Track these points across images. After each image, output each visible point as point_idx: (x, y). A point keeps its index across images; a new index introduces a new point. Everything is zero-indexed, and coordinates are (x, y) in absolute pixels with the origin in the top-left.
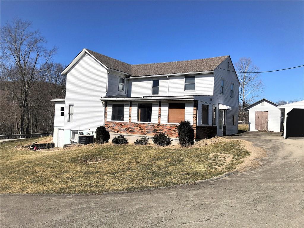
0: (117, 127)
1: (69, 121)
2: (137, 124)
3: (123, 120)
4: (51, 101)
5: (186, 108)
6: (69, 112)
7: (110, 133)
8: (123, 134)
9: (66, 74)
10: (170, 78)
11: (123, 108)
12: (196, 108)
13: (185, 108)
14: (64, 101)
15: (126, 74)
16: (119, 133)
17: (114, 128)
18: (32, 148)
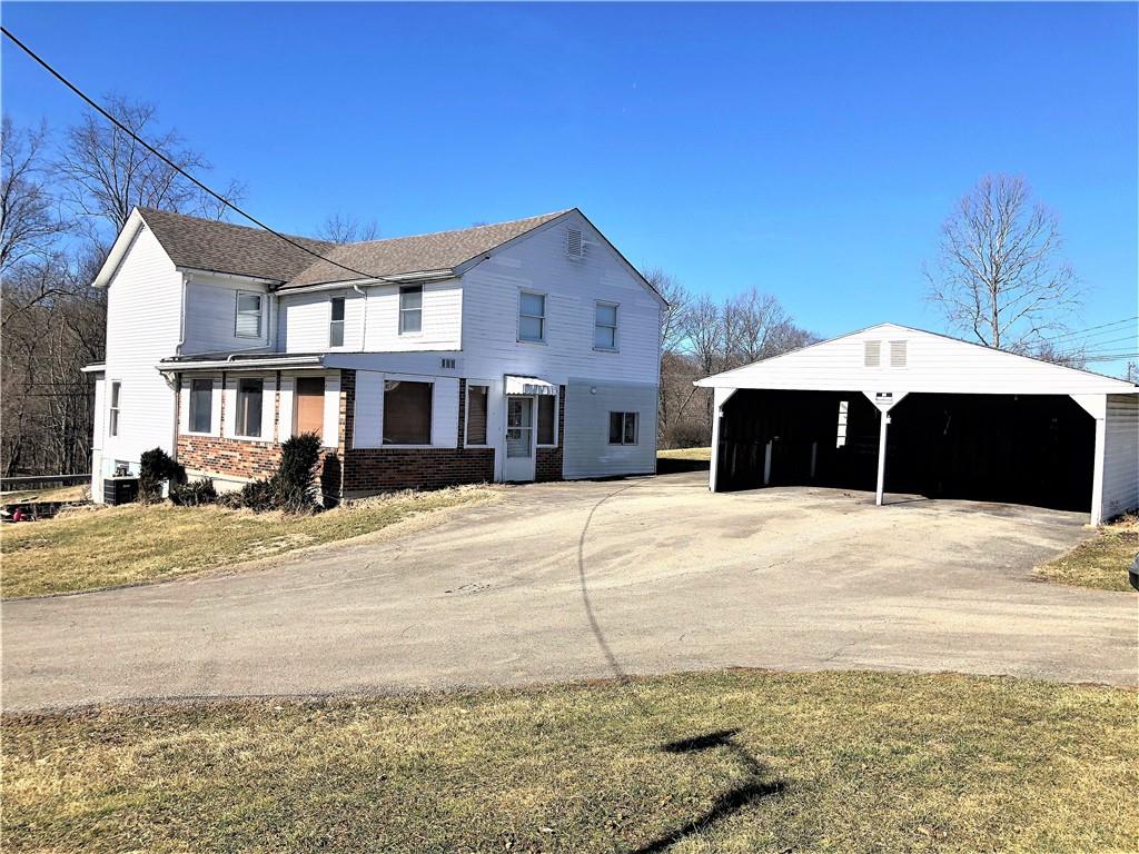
0: (200, 453)
1: (115, 434)
2: (235, 445)
3: (209, 431)
4: (83, 370)
5: (326, 393)
6: (115, 404)
7: (187, 471)
8: (211, 474)
9: (107, 286)
10: (369, 291)
11: (207, 392)
12: (344, 394)
13: (323, 395)
14: (103, 372)
15: (268, 282)
16: (202, 472)
17: (194, 455)
18: (8, 514)
